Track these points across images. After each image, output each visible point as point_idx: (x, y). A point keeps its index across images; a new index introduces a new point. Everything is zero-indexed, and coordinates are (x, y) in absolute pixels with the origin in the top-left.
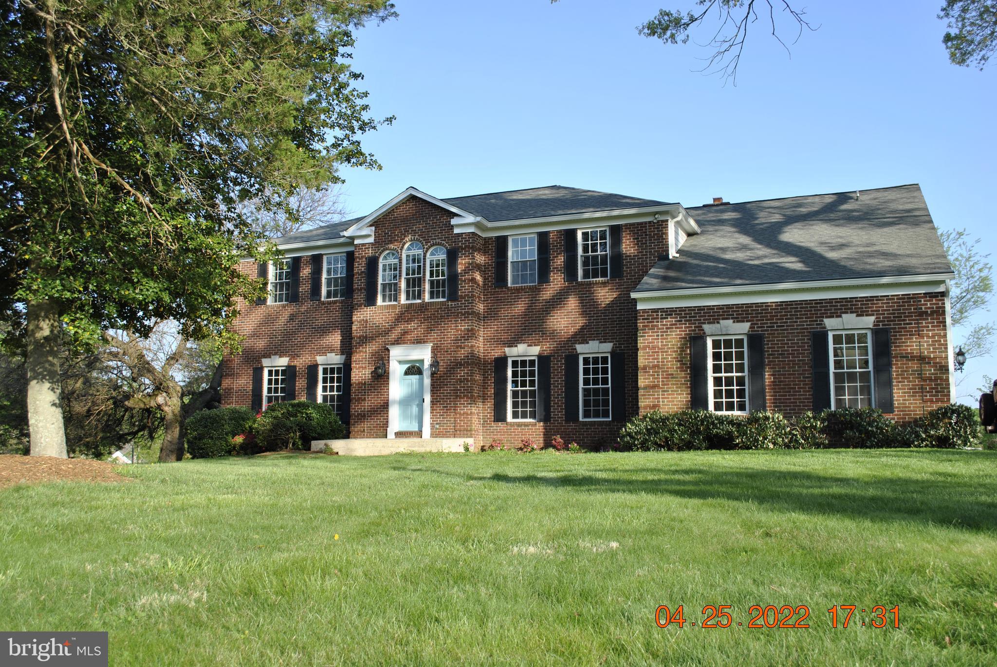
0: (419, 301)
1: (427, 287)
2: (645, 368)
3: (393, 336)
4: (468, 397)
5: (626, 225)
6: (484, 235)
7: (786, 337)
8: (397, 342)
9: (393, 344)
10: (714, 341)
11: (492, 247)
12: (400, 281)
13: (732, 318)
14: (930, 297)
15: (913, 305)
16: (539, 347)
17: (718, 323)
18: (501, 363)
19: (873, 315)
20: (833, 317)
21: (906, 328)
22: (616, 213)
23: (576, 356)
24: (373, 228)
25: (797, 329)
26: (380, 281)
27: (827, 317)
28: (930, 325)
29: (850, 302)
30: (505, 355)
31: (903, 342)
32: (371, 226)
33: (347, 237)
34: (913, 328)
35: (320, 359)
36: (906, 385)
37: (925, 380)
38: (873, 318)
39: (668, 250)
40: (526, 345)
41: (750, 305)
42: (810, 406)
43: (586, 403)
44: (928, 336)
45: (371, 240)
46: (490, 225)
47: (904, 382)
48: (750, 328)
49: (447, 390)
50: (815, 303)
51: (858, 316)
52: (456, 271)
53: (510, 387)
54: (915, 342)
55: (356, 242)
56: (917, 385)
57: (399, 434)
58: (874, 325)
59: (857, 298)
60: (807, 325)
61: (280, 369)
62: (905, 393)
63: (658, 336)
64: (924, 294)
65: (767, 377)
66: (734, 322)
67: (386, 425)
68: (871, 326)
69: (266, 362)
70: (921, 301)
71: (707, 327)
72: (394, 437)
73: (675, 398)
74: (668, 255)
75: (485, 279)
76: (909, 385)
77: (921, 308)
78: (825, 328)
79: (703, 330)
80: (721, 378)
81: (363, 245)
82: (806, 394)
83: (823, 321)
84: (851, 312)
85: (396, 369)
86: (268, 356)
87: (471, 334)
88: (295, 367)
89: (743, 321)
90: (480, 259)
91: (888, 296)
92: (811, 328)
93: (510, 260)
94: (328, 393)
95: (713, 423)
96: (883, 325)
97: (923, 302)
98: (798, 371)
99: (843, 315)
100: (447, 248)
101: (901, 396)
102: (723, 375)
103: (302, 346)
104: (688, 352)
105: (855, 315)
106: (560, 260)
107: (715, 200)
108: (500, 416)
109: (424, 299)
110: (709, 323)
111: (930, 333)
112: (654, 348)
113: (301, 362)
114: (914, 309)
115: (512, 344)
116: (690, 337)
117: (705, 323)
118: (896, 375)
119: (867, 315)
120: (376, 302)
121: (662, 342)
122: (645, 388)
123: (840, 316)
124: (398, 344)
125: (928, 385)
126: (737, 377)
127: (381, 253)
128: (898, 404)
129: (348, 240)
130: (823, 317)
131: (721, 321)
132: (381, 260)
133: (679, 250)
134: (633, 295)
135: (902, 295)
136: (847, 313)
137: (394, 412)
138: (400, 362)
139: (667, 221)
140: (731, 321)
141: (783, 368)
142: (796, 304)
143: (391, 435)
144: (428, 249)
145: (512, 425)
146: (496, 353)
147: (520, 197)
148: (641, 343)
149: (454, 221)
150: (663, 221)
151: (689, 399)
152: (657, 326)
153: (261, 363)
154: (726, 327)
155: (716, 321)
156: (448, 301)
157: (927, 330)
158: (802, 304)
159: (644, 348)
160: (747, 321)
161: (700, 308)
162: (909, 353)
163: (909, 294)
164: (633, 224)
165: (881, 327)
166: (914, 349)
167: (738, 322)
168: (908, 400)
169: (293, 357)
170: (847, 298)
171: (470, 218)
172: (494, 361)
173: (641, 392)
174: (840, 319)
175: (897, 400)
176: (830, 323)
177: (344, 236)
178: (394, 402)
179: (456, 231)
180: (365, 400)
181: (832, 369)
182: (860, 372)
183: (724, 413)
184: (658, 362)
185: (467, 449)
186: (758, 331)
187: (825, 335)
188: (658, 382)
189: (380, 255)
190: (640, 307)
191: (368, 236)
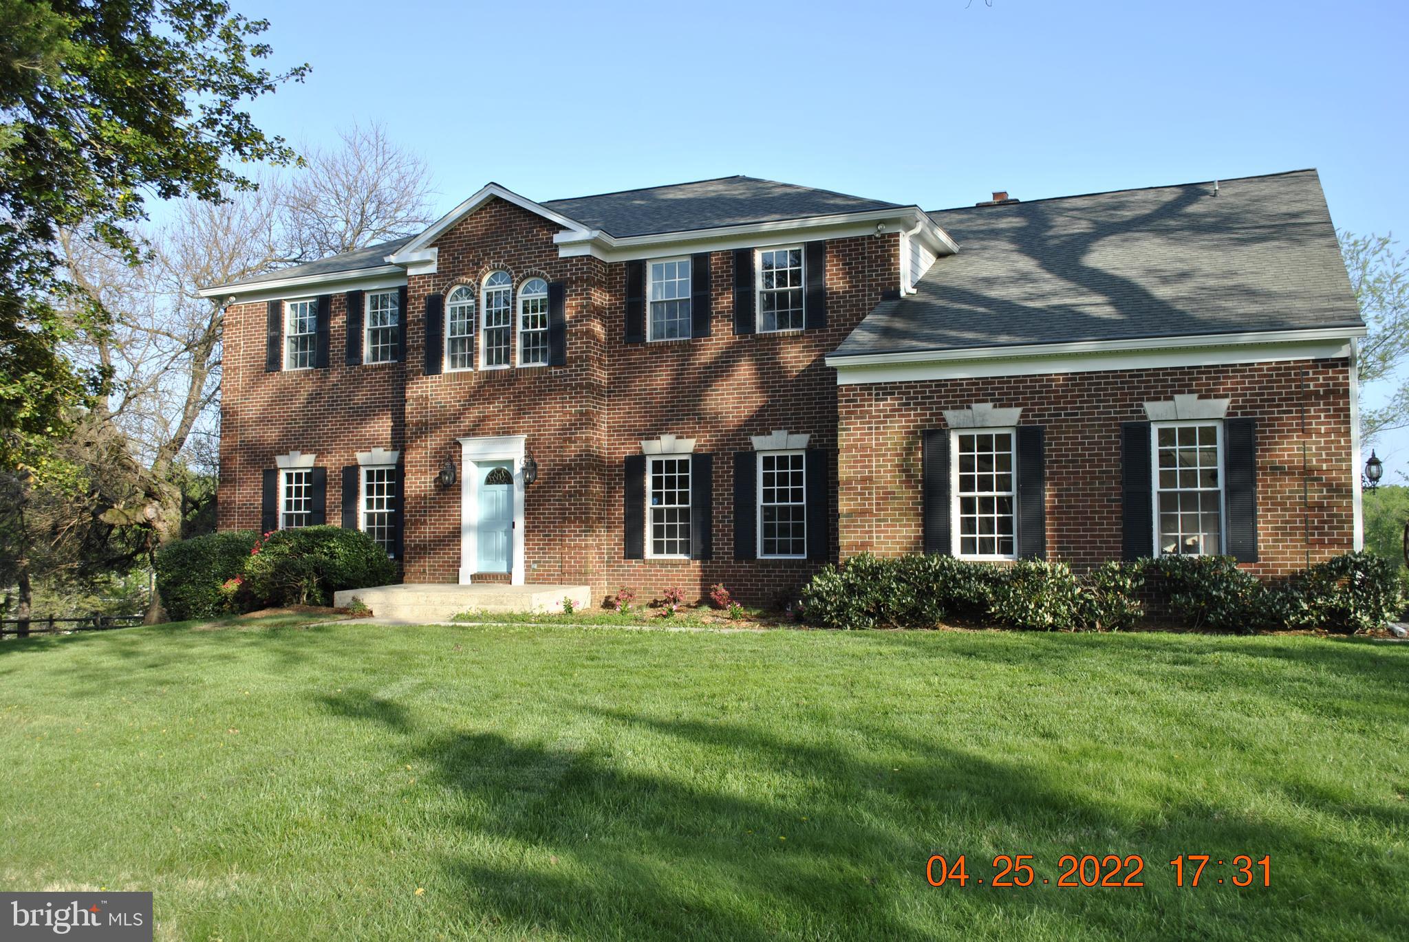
0: (505, 367)
1: (519, 344)
2: (849, 481)
3: (466, 423)
4: (581, 521)
5: (832, 241)
6: (609, 259)
7: (1080, 432)
8: (472, 432)
9: (466, 435)
10: (961, 438)
11: (621, 279)
12: (477, 335)
13: (992, 401)
14: (1323, 367)
15: (1294, 380)
16: (694, 440)
17: (969, 407)
18: (635, 464)
19: (1226, 396)
20: (1158, 399)
21: (1281, 419)
22: (814, 222)
23: (753, 455)
24: (436, 250)
25: (1099, 419)
26: (447, 334)
27: (1149, 400)
28: (1322, 415)
29: (1189, 373)
30: (641, 452)
31: (1276, 444)
32: (432, 246)
33: (397, 265)
34: (1293, 418)
35: (361, 457)
36: (1279, 516)
37: (1311, 508)
38: (1226, 402)
39: (899, 283)
40: (673, 437)
41: (1020, 379)
42: (1118, 548)
43: (768, 530)
44: (1319, 434)
45: (432, 269)
46: (615, 243)
47: (1276, 510)
48: (1022, 416)
49: (550, 509)
50: (1130, 376)
51: (1200, 397)
52: (563, 318)
53: (649, 504)
54: (1296, 443)
55: (411, 272)
56: (1298, 516)
57: (478, 578)
58: (1229, 414)
59: (1200, 367)
60: (1116, 412)
61: (303, 471)
62: (1277, 528)
63: (870, 428)
64: (1314, 361)
65: (1047, 498)
66: (995, 407)
67: (457, 563)
68: (1223, 416)
69: (281, 461)
70: (1307, 373)
71: (950, 416)
72: (469, 582)
73: (898, 531)
74: (898, 290)
75: (610, 331)
76: (1284, 516)
77: (1308, 386)
78: (1145, 417)
79: (944, 420)
80: (973, 499)
81: (422, 277)
82: (1111, 529)
83: (1142, 406)
84: (1191, 392)
85: (472, 475)
86: (284, 451)
87: (586, 420)
88: (324, 469)
89: (1010, 406)
90: (600, 298)
91: (1253, 364)
92: (1122, 418)
93: (650, 298)
94: (375, 510)
95: (954, 578)
96: (1242, 414)
97: (1311, 375)
98: (1098, 489)
99: (1177, 397)
100: (548, 281)
101: (1271, 535)
102: (976, 494)
103: (334, 437)
104: (920, 456)
105: (1196, 396)
106: (726, 301)
107: (995, 195)
108: (633, 549)
109: (514, 363)
110: (953, 408)
111: (1323, 427)
112: (863, 448)
113: (333, 462)
114: (1297, 387)
115: (652, 435)
116: (923, 432)
117: (947, 408)
118: (1264, 498)
119: (1216, 397)
120: (441, 368)
121: (877, 439)
122: (849, 515)
123: (1171, 398)
124: (474, 435)
125: (1316, 516)
126: (999, 498)
127: (448, 290)
128: (1265, 547)
129: (399, 269)
130: (1142, 400)
131: (974, 405)
132: (447, 301)
133: (919, 282)
134: (830, 362)
135: (1277, 363)
136: (1182, 392)
137: (469, 543)
138: (479, 464)
139: (897, 234)
140: (990, 405)
141: (1075, 484)
142: (1098, 378)
143: (465, 579)
144: (519, 283)
145: (653, 563)
146: (627, 450)
147: (680, 195)
148: (844, 440)
149: (558, 238)
150: (890, 235)
151: (920, 534)
152: (869, 412)
153: (274, 462)
154: (983, 415)
155: (965, 404)
156: (550, 366)
157: (1317, 424)
158: (1108, 377)
159: (849, 449)
160: (1017, 405)
161: (940, 384)
162: (1285, 462)
163: (1289, 362)
164: (843, 241)
165: (1239, 416)
166: (1295, 455)
167: (1002, 406)
168: (1281, 541)
169: (320, 454)
170: (1183, 368)
171: (583, 233)
172: (625, 462)
173: (843, 521)
174: (1171, 403)
175: (1263, 541)
176: (1153, 409)
177: (390, 264)
178: (470, 528)
179: (562, 253)
180: (425, 523)
181: (1156, 486)
182: (1202, 493)
183: (978, 557)
184: (871, 472)
185: (569, 609)
186: (1034, 422)
187: (1145, 429)
188: (870, 504)
189: (446, 293)
190: (842, 380)
191: (428, 262)
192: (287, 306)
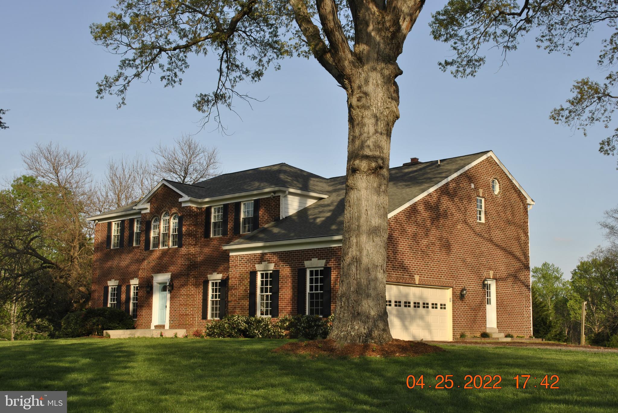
0: (167, 247)
1: (171, 239)
3: (155, 268)
5: (261, 199)
6: (199, 206)
7: (288, 272)
9: (155, 273)
10: (261, 274)
11: (204, 214)
13: (267, 261)
16: (222, 275)
17: (261, 263)
18: (206, 284)
19: (324, 259)
20: (308, 260)
21: (338, 267)
24: (149, 204)
25: (293, 267)
26: (152, 235)
27: (306, 260)
29: (316, 251)
30: (208, 279)
31: (337, 275)
32: (148, 202)
33: (138, 209)
35: (131, 282)
38: (324, 261)
39: (279, 215)
40: (216, 273)
41: (275, 253)
42: (296, 313)
45: (148, 211)
46: (200, 200)
48: (275, 266)
49: (176, 301)
50: (302, 252)
51: (319, 259)
52: (182, 229)
53: (210, 298)
55: (143, 212)
57: (156, 327)
58: (326, 265)
59: (319, 249)
60: (298, 265)
61: (116, 287)
63: (237, 271)
65: (279, 295)
66: (268, 263)
67: (151, 321)
68: (324, 266)
69: (109, 283)
71: (257, 266)
72: (154, 328)
73: (243, 307)
74: (279, 217)
78: (304, 266)
79: (255, 268)
80: (264, 296)
81: (145, 214)
82: (295, 306)
83: (304, 262)
84: (316, 257)
85: (156, 288)
86: (110, 279)
88: (121, 286)
90: (196, 221)
91: (332, 247)
92: (299, 267)
93: (213, 220)
94: (135, 302)
96: (329, 265)
98: (292, 292)
99: (312, 259)
100: (179, 216)
101: (334, 308)
102: (264, 294)
103: (124, 274)
104: (249, 280)
105: (317, 259)
106: (232, 221)
107: (412, 159)
108: (204, 316)
109: (169, 246)
110: (258, 264)
112: (235, 278)
115: (211, 272)
116: (250, 272)
117: (256, 264)
118: (333, 295)
119: (322, 259)
120: (150, 248)
121: (239, 275)
122: (231, 301)
123: (311, 260)
124: (157, 273)
126: (270, 295)
129: (138, 211)
130: (304, 260)
131: (263, 263)
132: (152, 223)
134: (226, 248)
135: (338, 247)
136: (314, 258)
138: (158, 284)
139: (279, 196)
141: (287, 290)
142: (294, 253)
143: (152, 327)
144: (171, 216)
145: (210, 321)
146: (204, 279)
148: (231, 275)
149: (180, 200)
150: (277, 197)
151: (248, 308)
152: (237, 265)
153: (107, 284)
154: (265, 266)
156: (178, 247)
158: (296, 252)
159: (232, 278)
160: (273, 263)
161: (255, 255)
164: (264, 199)
167: (270, 263)
169: (120, 280)
170: (315, 249)
171: (187, 198)
172: (203, 283)
173: (229, 304)
174: (311, 261)
175: (332, 310)
176: (307, 263)
177: (135, 209)
179: (183, 205)
180: (143, 306)
181: (308, 290)
182: (321, 293)
183: (264, 316)
184: (237, 286)
185: (161, 335)
186: (277, 268)
187: (304, 270)
188: (236, 298)
189: (152, 220)
190: (231, 254)
191: (146, 209)
192: (113, 223)
